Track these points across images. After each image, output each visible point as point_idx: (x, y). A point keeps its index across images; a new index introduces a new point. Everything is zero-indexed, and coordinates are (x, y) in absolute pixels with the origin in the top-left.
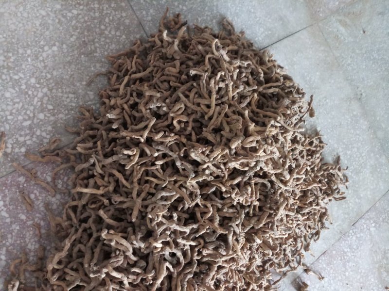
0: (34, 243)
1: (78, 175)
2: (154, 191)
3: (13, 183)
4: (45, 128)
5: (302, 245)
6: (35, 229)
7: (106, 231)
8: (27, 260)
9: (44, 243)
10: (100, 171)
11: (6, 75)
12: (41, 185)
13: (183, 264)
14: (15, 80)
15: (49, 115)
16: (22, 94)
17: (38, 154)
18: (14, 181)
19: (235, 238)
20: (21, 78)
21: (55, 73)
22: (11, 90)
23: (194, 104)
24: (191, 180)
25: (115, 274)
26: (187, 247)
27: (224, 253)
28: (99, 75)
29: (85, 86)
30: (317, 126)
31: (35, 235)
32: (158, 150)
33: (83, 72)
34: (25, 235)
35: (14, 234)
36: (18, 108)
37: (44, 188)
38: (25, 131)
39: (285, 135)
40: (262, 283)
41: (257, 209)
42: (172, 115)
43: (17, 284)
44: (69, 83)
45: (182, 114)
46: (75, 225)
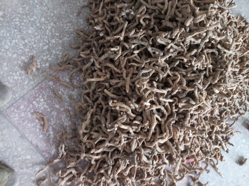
0: (68, 121)
1: (85, 73)
2: (137, 72)
3: (46, 86)
4: (58, 49)
5: (245, 98)
6: (67, 113)
7: (112, 101)
8: (66, 132)
9: (74, 120)
10: (99, 67)
11: (26, 19)
12: (64, 85)
13: (167, 115)
14: (32, 21)
15: (58, 40)
16: (38, 29)
17: (57, 66)
18: (46, 85)
19: (199, 93)
20: (35, 19)
21: (55, 12)
22: (31, 28)
23: (152, 5)
24: (161, 59)
25: (123, 127)
26: (167, 104)
27: (194, 103)
28: (84, 7)
29: (76, 17)
30: (242, 14)
31: (67, 116)
32: (134, 44)
33: (72, 8)
34: (61, 117)
35: (54, 117)
36: (38, 39)
37: (66, 86)
38: (46, 53)
39: (222, 14)
40: (222, 125)
41: (211, 71)
42: (138, 16)
43: (64, 146)
44: (66, 16)
45: (145, 14)
46: (90, 105)
